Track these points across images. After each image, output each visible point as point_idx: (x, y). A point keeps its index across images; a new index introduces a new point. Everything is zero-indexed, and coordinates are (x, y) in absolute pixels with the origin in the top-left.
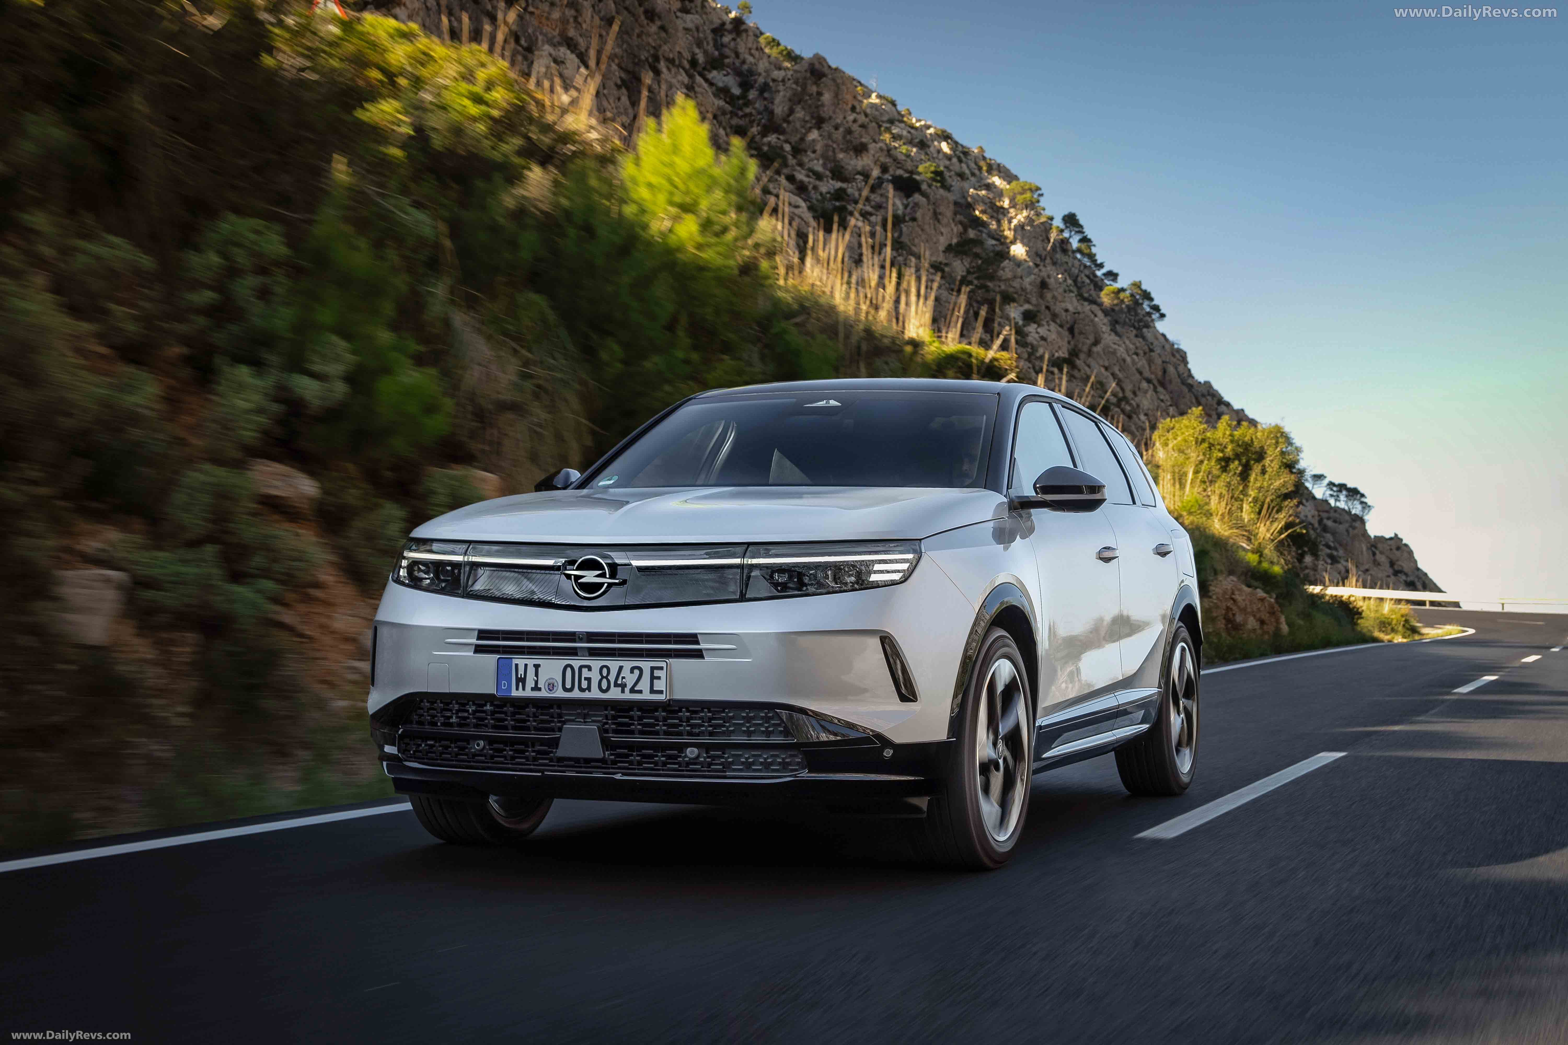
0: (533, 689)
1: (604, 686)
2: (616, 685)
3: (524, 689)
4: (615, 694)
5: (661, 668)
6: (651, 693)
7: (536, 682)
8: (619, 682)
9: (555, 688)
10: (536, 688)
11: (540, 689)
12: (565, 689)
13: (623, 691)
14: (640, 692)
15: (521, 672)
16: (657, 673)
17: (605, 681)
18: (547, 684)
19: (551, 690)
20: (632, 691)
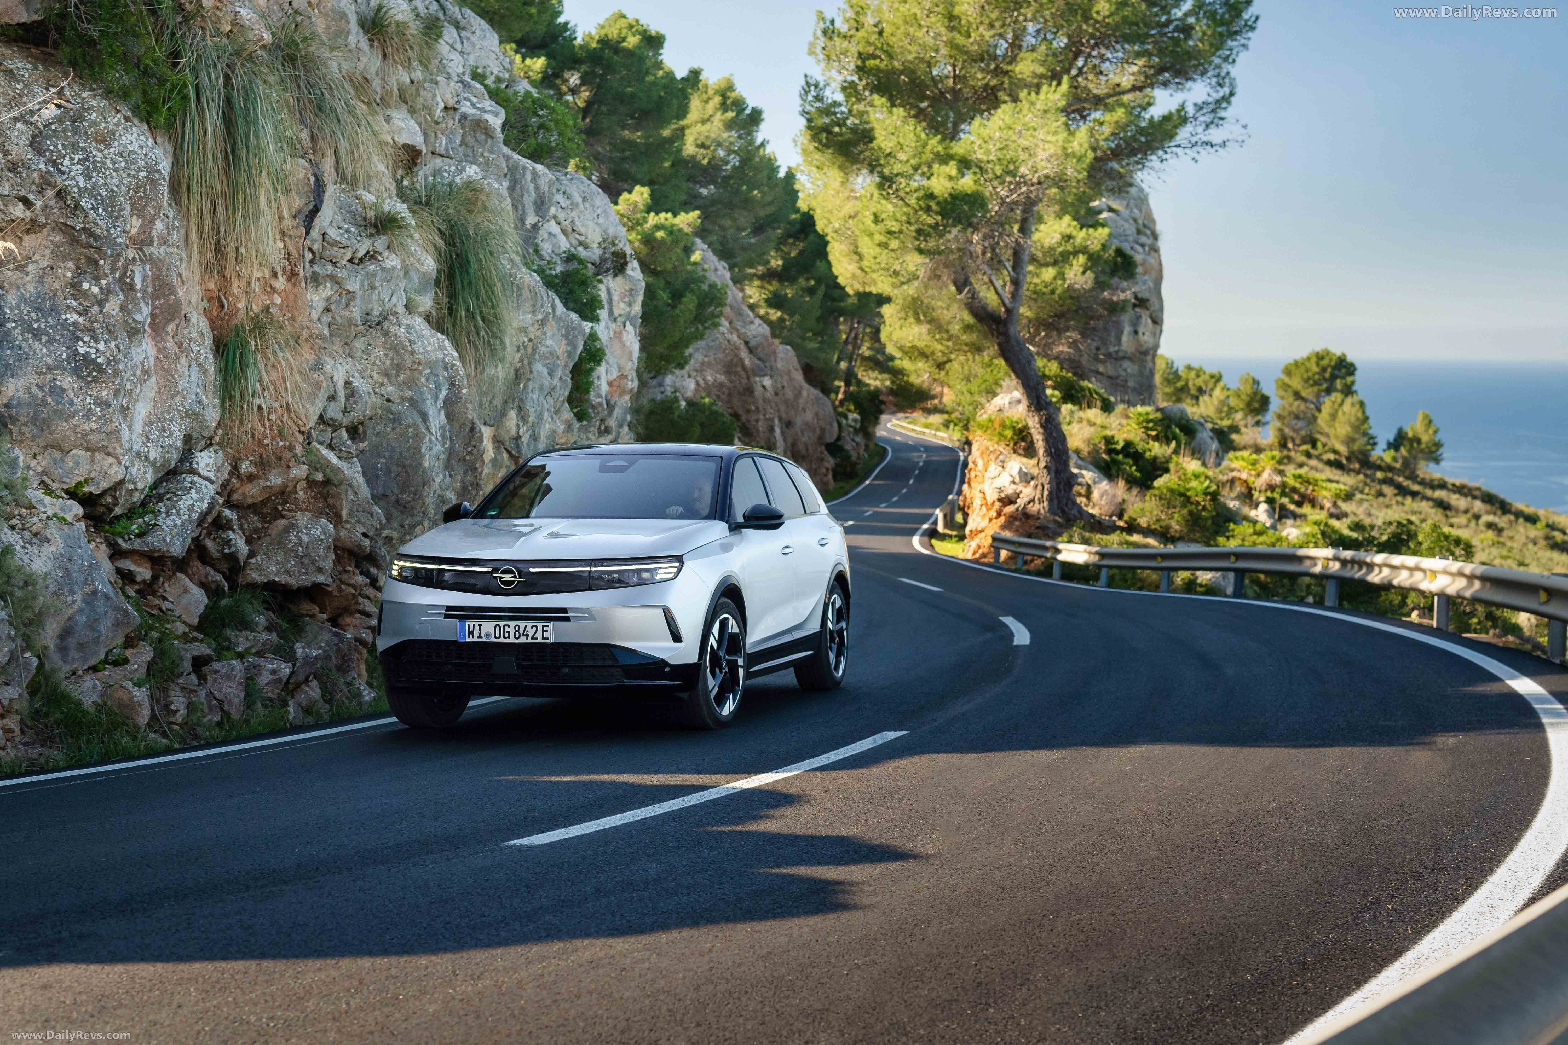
4: (523, 640)
10: (480, 637)
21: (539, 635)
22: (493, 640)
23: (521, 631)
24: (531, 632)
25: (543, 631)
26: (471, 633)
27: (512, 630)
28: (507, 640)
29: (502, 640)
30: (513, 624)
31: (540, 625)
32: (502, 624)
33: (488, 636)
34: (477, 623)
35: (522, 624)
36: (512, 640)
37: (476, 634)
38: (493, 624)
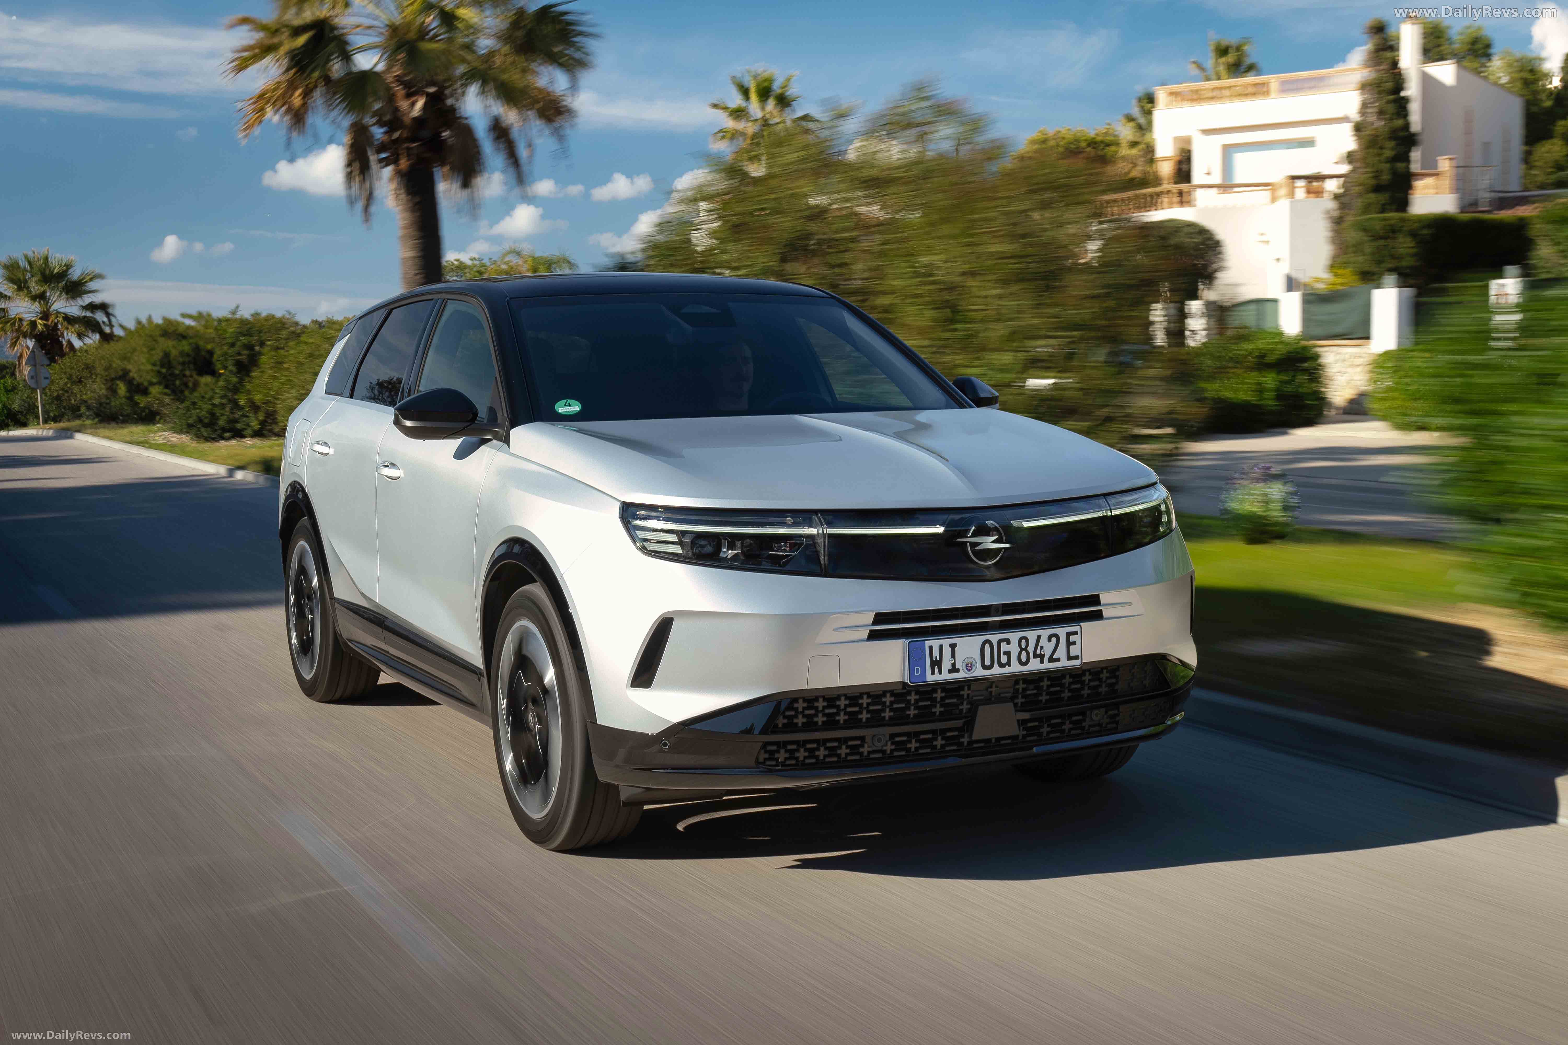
0: (950, 671)
1: (1024, 658)
2: (1035, 656)
3: (940, 673)
4: (1035, 665)
5: (1076, 633)
6: (1068, 660)
7: (954, 665)
8: (1038, 652)
9: (974, 668)
10: (954, 670)
11: (957, 671)
12: (985, 667)
13: (1042, 662)
14: (1058, 660)
15: (936, 653)
16: (1073, 638)
17: (1024, 653)
18: (965, 664)
19: (969, 671)
20: (1051, 660)
21: (1061, 653)
22: (979, 672)
23: (1031, 649)
24: (1048, 648)
25: (1069, 644)
26: (937, 664)
27: (1014, 649)
28: (1007, 670)
29: (996, 670)
30: (1014, 636)
31: (1062, 631)
32: (994, 638)
33: (969, 667)
34: (946, 642)
35: (1032, 635)
36: (1015, 668)
37: (947, 665)
38: (977, 640)
